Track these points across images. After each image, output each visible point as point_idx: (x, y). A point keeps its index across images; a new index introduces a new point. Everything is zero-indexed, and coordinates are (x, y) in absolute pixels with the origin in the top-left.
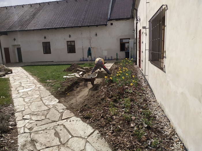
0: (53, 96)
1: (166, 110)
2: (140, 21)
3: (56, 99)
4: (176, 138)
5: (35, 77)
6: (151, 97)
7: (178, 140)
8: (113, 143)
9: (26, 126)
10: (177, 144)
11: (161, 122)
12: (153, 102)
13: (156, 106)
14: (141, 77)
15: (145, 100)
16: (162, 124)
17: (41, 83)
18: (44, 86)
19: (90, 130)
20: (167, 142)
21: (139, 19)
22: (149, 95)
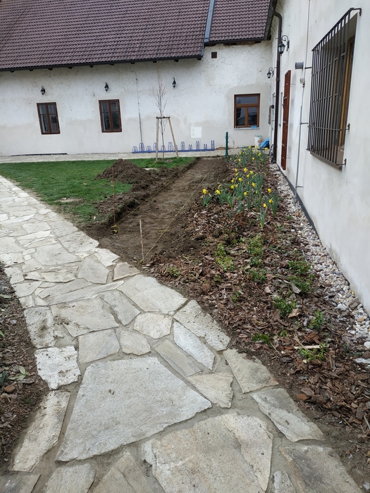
0: (83, 234)
1: (341, 260)
2: (288, 47)
3: (91, 240)
4: (361, 314)
5: (29, 190)
6: (308, 235)
7: (365, 317)
8: (229, 324)
9: (37, 293)
10: (361, 325)
11: (331, 285)
12: (313, 245)
13: (320, 255)
14: (286, 192)
15: (295, 242)
16: (332, 289)
17: (49, 204)
18: (59, 211)
19: (178, 300)
20: (341, 321)
21: (285, 43)
22: (305, 232)
